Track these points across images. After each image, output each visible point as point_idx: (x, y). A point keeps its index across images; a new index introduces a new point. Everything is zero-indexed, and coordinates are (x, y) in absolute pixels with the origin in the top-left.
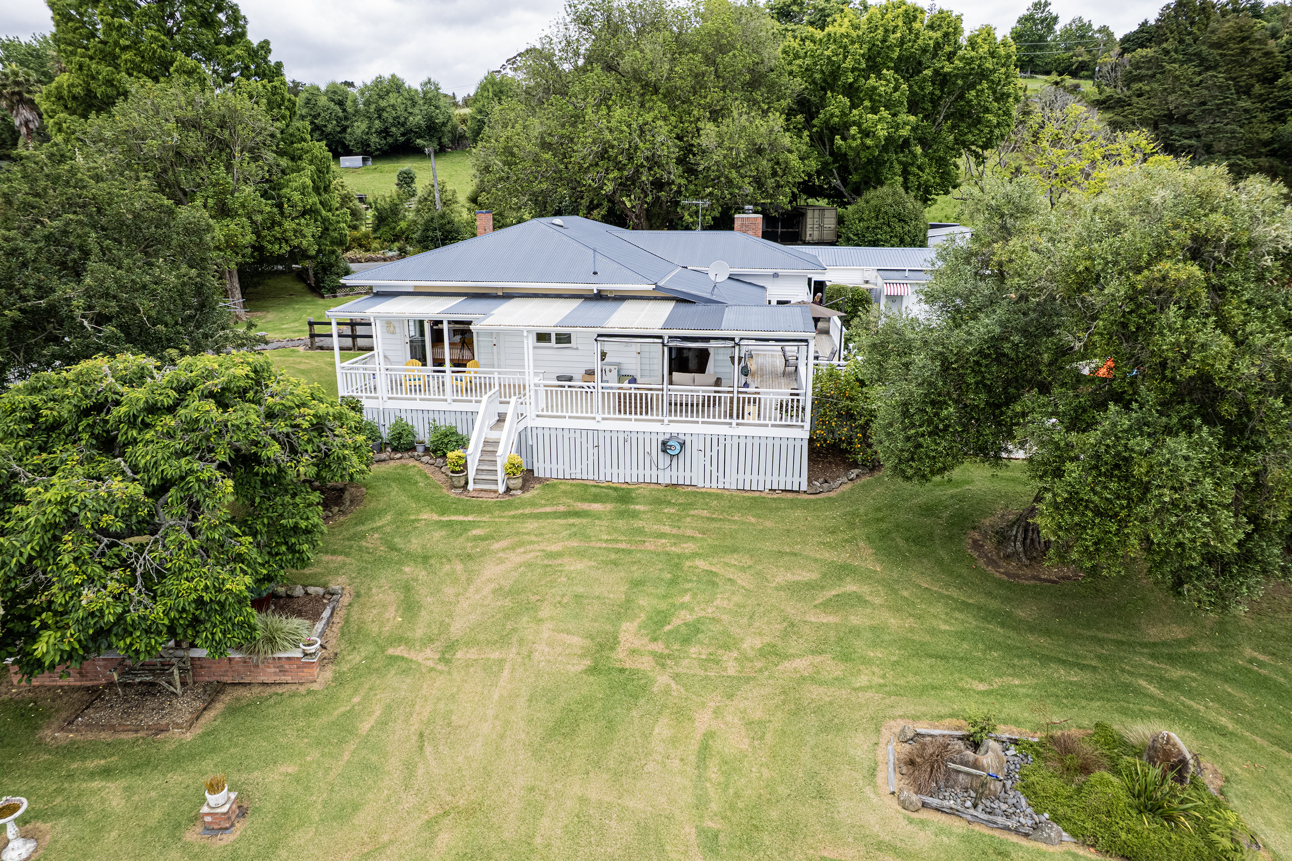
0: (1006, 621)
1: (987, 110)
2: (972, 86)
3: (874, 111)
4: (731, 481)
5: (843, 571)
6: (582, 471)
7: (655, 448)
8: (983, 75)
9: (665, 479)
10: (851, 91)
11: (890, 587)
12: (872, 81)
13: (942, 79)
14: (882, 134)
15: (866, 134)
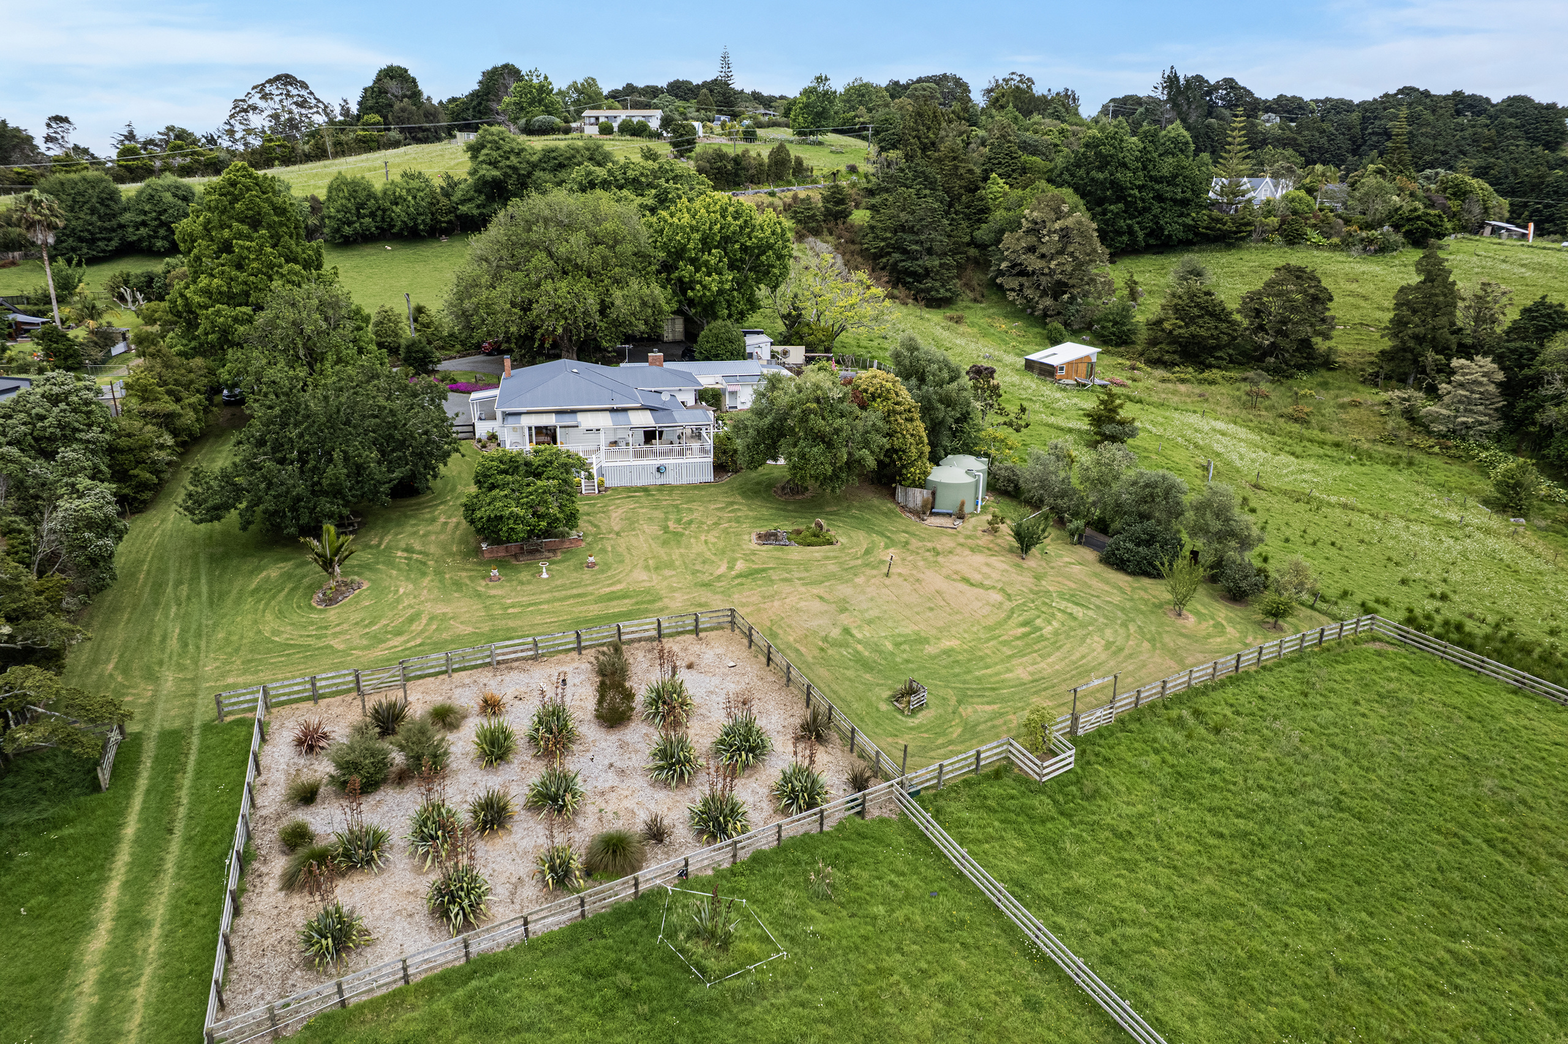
0: (785, 510)
1: (773, 266)
2: (764, 253)
3: (709, 274)
4: (684, 481)
5: (732, 503)
6: (626, 482)
7: (654, 470)
8: (770, 247)
9: (659, 482)
10: (693, 261)
11: (749, 506)
12: (706, 257)
13: (744, 249)
14: (715, 289)
15: (704, 287)
